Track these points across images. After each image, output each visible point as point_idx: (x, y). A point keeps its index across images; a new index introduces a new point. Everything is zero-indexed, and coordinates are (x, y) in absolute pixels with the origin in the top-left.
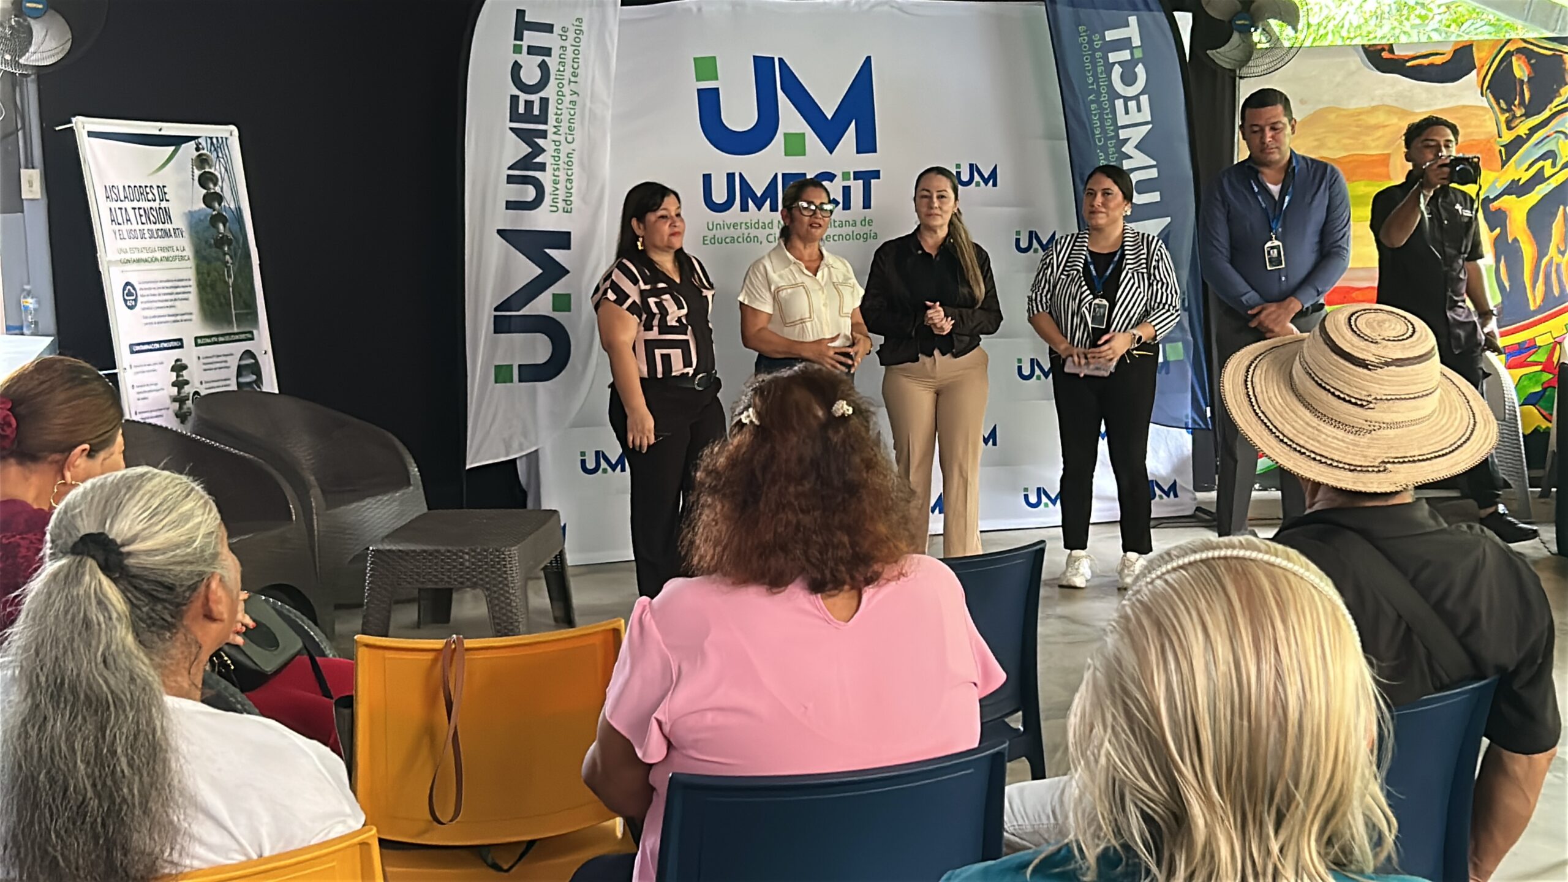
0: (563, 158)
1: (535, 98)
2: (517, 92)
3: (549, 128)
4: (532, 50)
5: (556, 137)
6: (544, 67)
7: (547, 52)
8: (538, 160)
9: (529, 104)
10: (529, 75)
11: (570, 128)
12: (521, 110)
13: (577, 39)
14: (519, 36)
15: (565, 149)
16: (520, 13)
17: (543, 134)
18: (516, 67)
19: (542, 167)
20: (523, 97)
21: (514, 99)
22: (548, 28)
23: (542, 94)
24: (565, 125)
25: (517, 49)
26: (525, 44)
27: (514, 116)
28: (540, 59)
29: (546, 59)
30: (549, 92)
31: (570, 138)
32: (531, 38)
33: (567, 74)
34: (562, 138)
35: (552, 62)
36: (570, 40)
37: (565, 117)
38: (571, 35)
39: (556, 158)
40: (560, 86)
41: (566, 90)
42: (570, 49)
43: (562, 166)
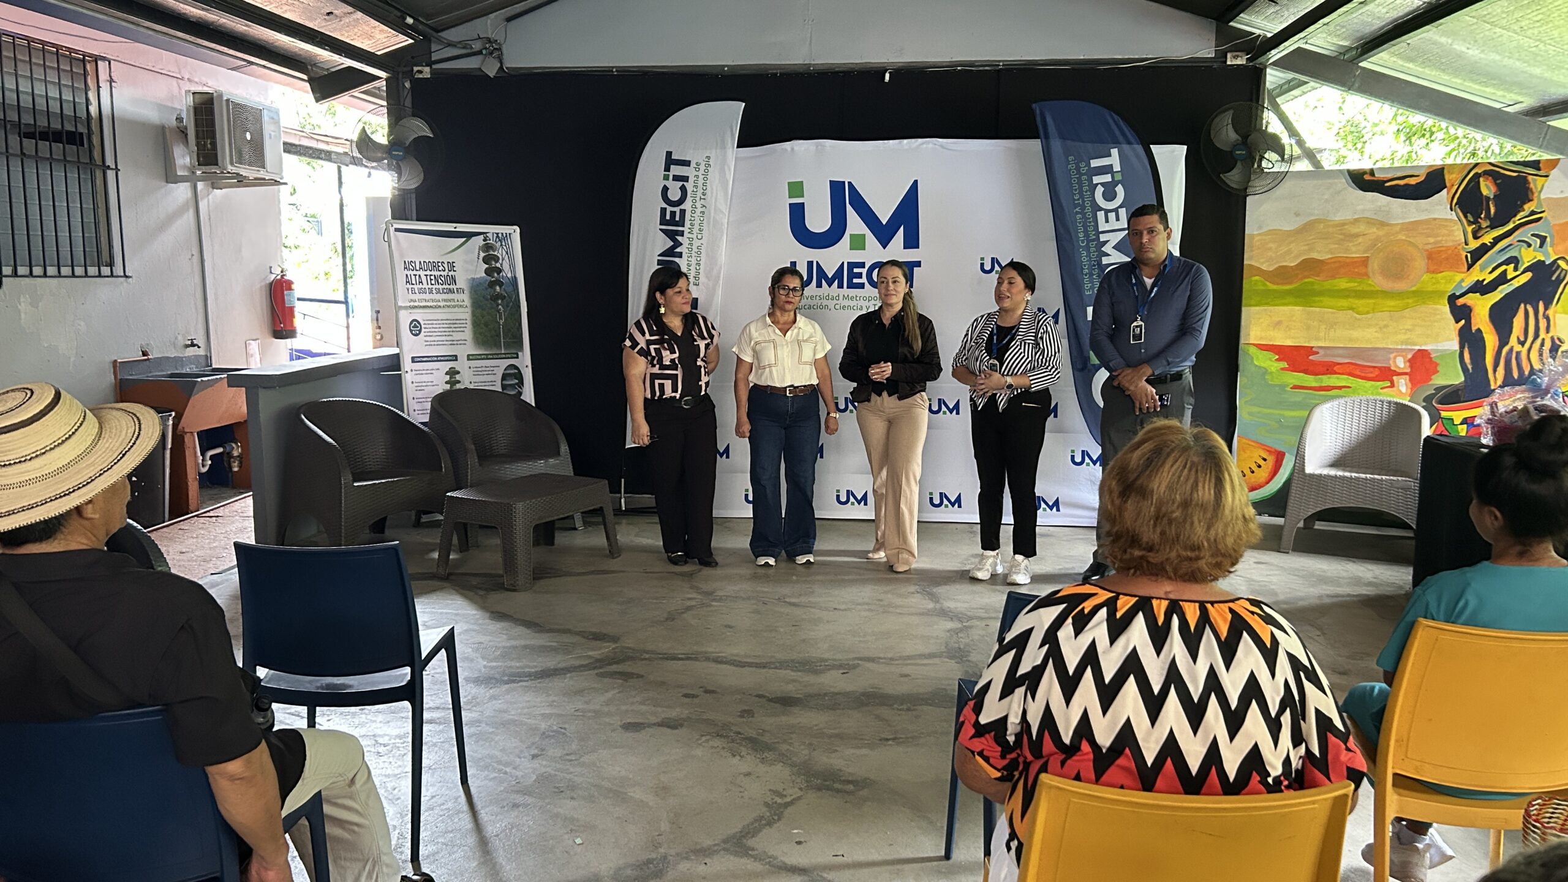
0: (695, 249)
1: (677, 209)
2: (664, 205)
3: (686, 229)
4: (677, 178)
5: (690, 236)
6: (683, 189)
7: (685, 179)
8: (678, 250)
9: (673, 214)
10: (674, 195)
11: (700, 230)
12: (668, 217)
13: (706, 171)
14: (667, 169)
15: (696, 243)
16: (669, 154)
17: (682, 234)
18: (665, 189)
19: (680, 255)
20: (669, 209)
21: (663, 211)
22: (687, 163)
23: (682, 207)
24: (696, 230)
25: (666, 178)
26: (671, 174)
27: (663, 221)
28: (681, 184)
29: (685, 183)
30: (687, 206)
31: (699, 237)
32: (676, 170)
33: (699, 194)
34: (694, 236)
35: (689, 186)
36: (702, 171)
37: (697, 222)
38: (702, 167)
39: (690, 249)
40: (694, 202)
41: (698, 205)
42: (701, 177)
43: (694, 254)
